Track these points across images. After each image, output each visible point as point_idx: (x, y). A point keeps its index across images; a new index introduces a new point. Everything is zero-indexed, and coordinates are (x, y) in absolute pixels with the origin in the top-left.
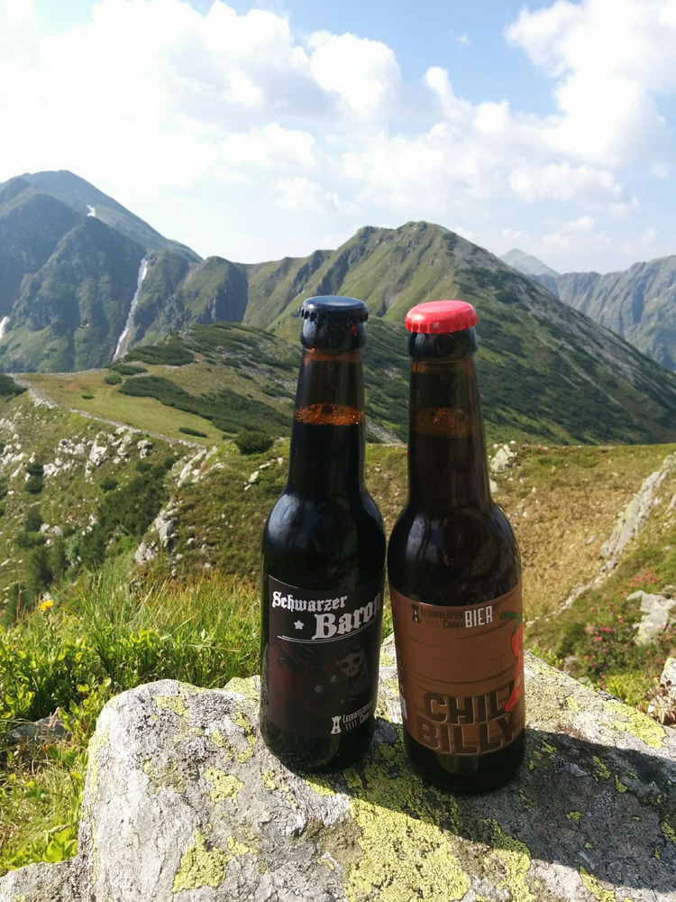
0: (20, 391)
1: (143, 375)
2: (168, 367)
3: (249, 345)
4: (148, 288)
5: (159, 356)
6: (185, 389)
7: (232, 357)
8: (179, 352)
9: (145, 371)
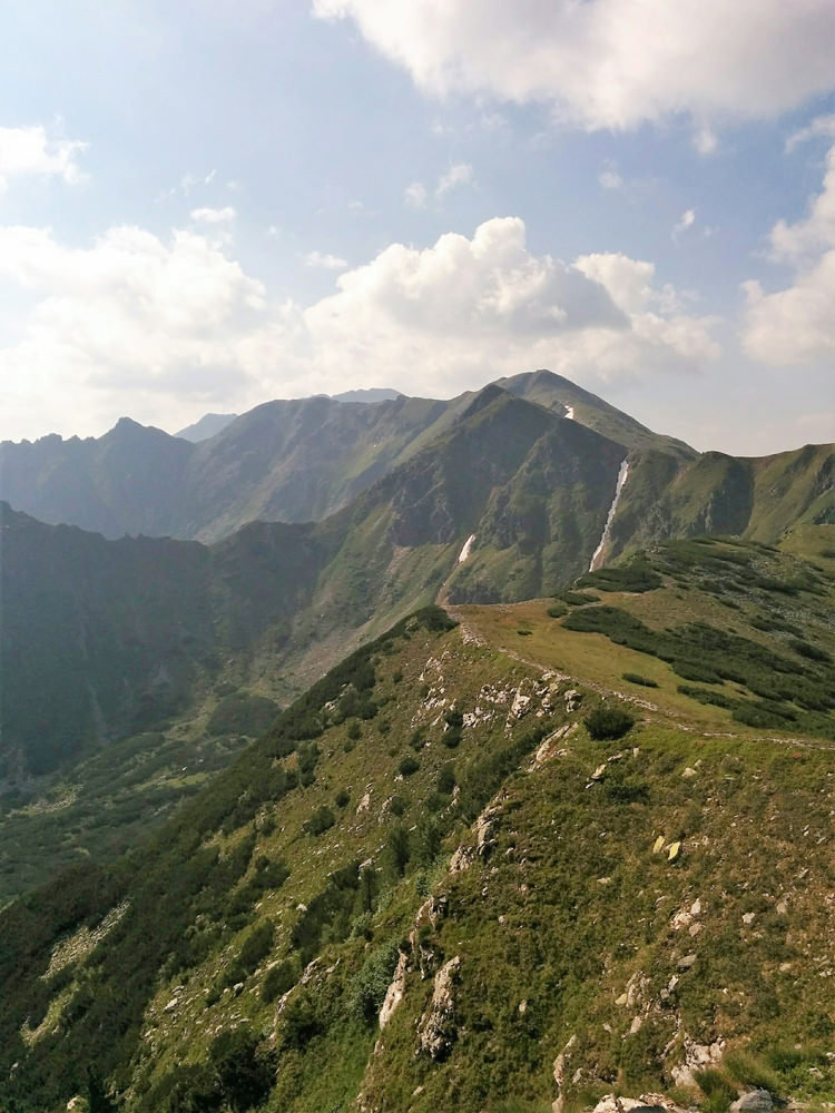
0: (452, 626)
1: (594, 604)
2: (626, 594)
3: (738, 563)
4: (628, 496)
5: (618, 581)
6: (645, 622)
7: (713, 580)
8: (643, 575)
9: (599, 600)
